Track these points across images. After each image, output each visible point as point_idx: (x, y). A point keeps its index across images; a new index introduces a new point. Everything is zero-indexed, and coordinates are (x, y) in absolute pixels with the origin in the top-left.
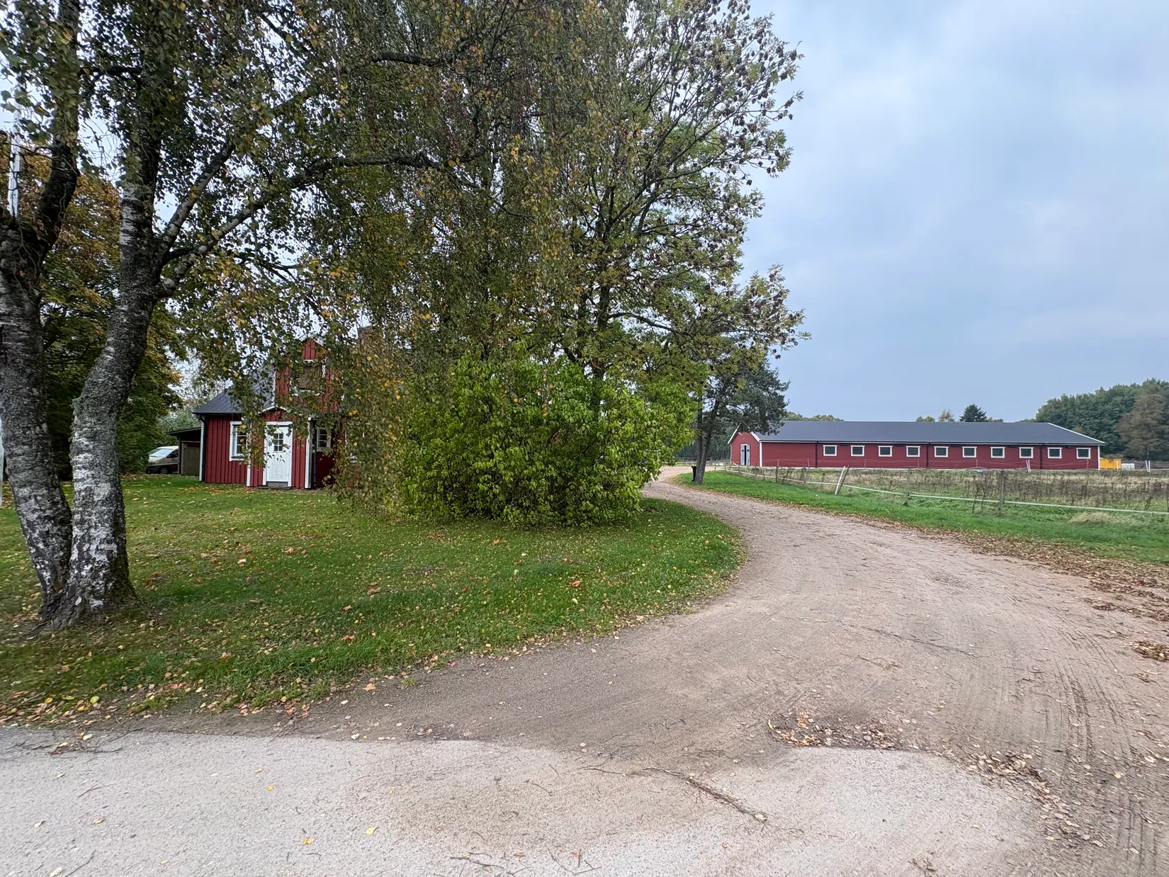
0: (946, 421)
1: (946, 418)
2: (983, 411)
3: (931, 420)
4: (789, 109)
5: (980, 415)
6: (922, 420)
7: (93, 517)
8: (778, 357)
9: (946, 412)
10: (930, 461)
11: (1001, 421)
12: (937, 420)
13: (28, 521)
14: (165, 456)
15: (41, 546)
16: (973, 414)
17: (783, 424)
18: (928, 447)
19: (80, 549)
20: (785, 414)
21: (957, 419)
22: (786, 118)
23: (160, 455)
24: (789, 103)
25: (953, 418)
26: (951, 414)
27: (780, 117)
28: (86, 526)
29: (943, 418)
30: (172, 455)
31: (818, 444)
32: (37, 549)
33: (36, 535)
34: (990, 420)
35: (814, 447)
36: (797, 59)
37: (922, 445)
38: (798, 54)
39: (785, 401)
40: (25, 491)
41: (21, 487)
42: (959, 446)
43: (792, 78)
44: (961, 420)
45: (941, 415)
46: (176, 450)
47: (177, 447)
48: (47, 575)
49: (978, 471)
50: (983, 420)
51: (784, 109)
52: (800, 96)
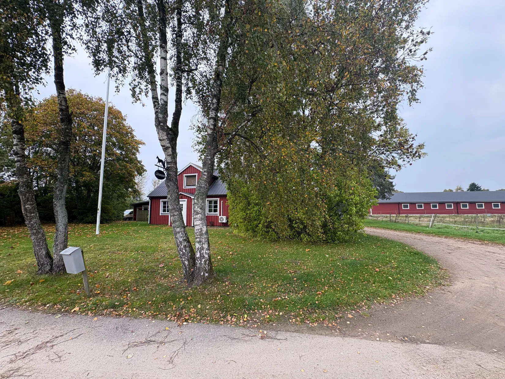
0: (459, 191)
1: (459, 189)
2: (479, 185)
3: (451, 191)
4: (425, 56)
5: (478, 187)
6: (446, 191)
7: (203, 240)
8: (411, 164)
9: (459, 186)
10: (459, 211)
11: (488, 190)
12: (454, 191)
13: (180, 241)
14: (128, 213)
15: (184, 251)
16: (474, 187)
17: (393, 195)
18: (457, 204)
19: (200, 252)
20: (394, 190)
21: (465, 190)
22: (424, 60)
23: (127, 213)
24: (426, 53)
25: (463, 189)
26: (462, 187)
27: (422, 59)
28: (201, 243)
29: (457, 189)
30: (130, 213)
31: (399, 204)
32: (183, 252)
33: (182, 247)
34: (484, 190)
35: (397, 205)
36: (431, 34)
37: (454, 203)
38: (431, 32)
39: (394, 184)
40: (178, 230)
41: (177, 228)
42: (474, 203)
43: (426, 42)
44: (468, 190)
45: (456, 188)
46: (132, 211)
47: (133, 210)
48: (186, 263)
49: (488, 215)
50: (480, 190)
51: (423, 56)
52: (431, 50)
